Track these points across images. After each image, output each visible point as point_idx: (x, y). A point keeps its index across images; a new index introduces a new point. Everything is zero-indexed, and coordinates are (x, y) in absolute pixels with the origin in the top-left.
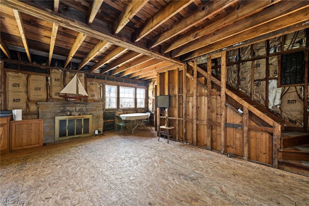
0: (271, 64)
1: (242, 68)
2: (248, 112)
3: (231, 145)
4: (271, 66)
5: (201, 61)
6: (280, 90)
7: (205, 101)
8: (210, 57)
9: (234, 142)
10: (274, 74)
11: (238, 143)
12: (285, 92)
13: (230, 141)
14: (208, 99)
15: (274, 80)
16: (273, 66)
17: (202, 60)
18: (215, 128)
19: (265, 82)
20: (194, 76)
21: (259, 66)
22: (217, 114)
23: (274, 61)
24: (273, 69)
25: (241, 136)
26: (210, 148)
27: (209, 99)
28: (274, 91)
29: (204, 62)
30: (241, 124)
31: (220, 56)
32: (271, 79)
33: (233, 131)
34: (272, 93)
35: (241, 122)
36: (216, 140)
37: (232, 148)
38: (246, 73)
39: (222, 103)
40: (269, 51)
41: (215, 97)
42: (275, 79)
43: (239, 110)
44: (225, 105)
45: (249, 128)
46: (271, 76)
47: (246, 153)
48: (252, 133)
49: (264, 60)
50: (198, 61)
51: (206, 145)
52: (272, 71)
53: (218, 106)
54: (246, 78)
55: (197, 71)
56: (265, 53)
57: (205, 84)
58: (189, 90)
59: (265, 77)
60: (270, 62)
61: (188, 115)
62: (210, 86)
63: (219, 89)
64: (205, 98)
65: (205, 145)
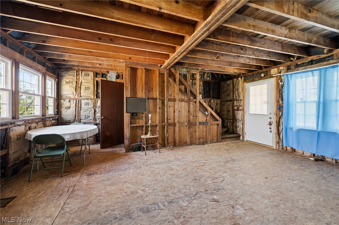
0: (200, 85)
2: (210, 114)
3: (201, 137)
5: (183, 72)
7: (185, 106)
8: (190, 71)
9: (203, 135)
11: (205, 134)
13: (201, 134)
18: (192, 127)
20: (177, 83)
22: (193, 116)
23: (201, 83)
25: (206, 129)
26: (190, 144)
27: (189, 104)
29: (185, 73)
30: (206, 121)
31: (196, 73)
33: (203, 127)
36: (193, 136)
41: (192, 103)
43: (206, 112)
44: (199, 109)
45: (210, 123)
47: (209, 139)
48: (211, 126)
50: (180, 71)
51: (186, 142)
53: (194, 110)
55: (179, 79)
57: (185, 92)
58: (170, 95)
61: (169, 119)
62: (189, 94)
63: (195, 97)
64: (185, 103)
65: (184, 143)
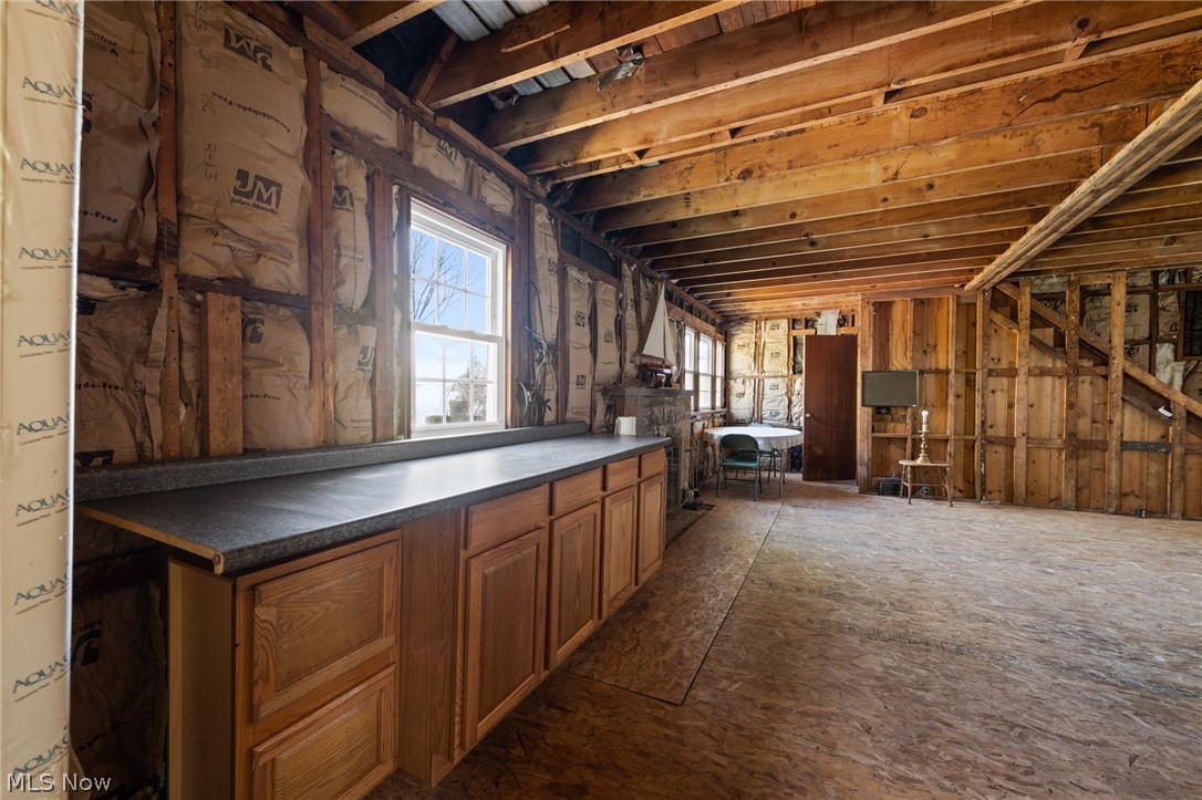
0: (1164, 309)
1: (1091, 309)
2: (1184, 414)
3: (1132, 492)
4: (1162, 312)
5: (1048, 287)
6: (1180, 366)
7: (1053, 388)
8: (1079, 281)
9: (1141, 484)
10: (1171, 330)
11: (1153, 484)
12: (1191, 372)
13: (1131, 483)
14: (1068, 384)
15: (1167, 345)
16: (1168, 314)
17: (1051, 285)
18: (1085, 456)
19: (1147, 347)
20: (1021, 323)
21: (1136, 310)
22: (1093, 422)
23: (1170, 302)
24: (1167, 320)
25: (1162, 467)
26: (1074, 504)
27: (1071, 383)
28: (1168, 369)
29: (1058, 289)
30: (1163, 441)
31: (1110, 281)
32: (1163, 341)
33: (1141, 459)
34: (1164, 372)
35: (1163, 437)
36: (1089, 483)
37: (1137, 496)
38: (1102, 324)
39: (1115, 395)
40: (1158, 279)
41: (1088, 379)
42: (1169, 341)
43: (1162, 410)
44: (1124, 400)
45: (1186, 449)
46: (1161, 334)
47: (1178, 504)
49: (1146, 297)
50: (1036, 285)
51: (1058, 498)
52: (1165, 324)
53: (1096, 402)
54: (1103, 335)
55: (1032, 311)
56: (1149, 281)
57: (1056, 346)
58: (996, 360)
59: (1147, 336)
60: (1160, 304)
61: (991, 427)
62: (1074, 351)
63: (1104, 360)
64: (1054, 383)
65: (1051, 500)
